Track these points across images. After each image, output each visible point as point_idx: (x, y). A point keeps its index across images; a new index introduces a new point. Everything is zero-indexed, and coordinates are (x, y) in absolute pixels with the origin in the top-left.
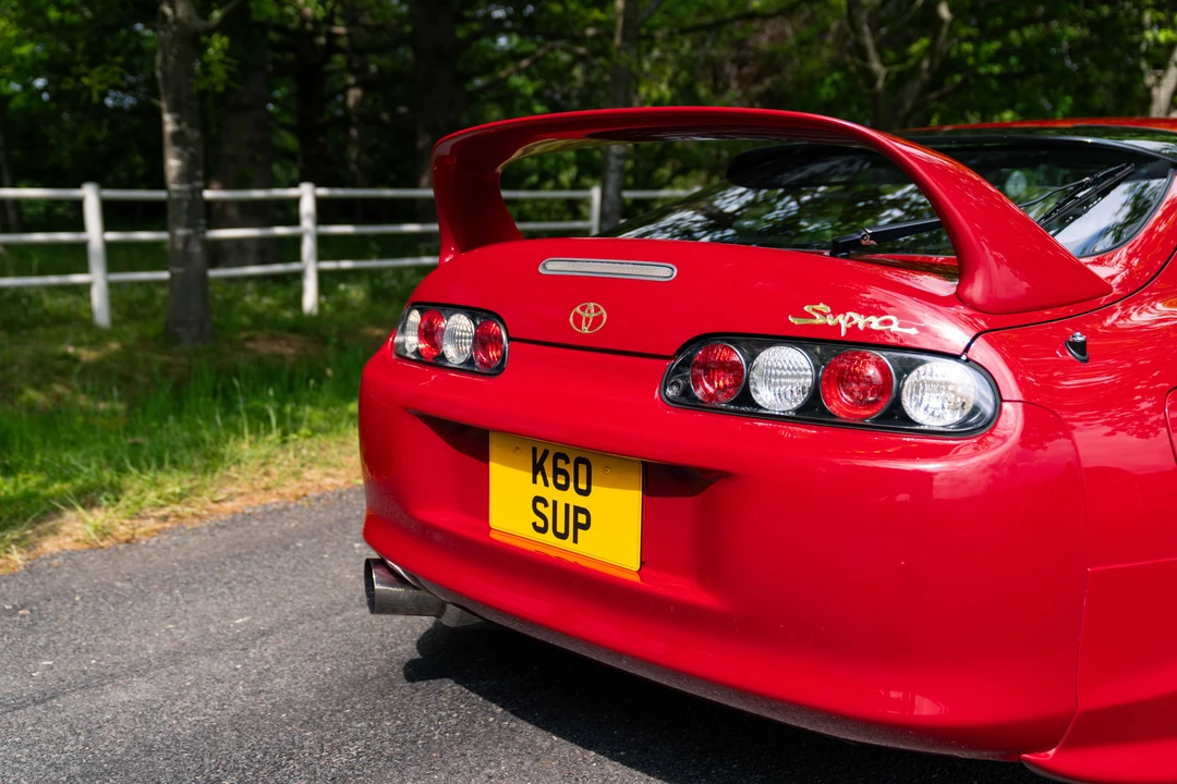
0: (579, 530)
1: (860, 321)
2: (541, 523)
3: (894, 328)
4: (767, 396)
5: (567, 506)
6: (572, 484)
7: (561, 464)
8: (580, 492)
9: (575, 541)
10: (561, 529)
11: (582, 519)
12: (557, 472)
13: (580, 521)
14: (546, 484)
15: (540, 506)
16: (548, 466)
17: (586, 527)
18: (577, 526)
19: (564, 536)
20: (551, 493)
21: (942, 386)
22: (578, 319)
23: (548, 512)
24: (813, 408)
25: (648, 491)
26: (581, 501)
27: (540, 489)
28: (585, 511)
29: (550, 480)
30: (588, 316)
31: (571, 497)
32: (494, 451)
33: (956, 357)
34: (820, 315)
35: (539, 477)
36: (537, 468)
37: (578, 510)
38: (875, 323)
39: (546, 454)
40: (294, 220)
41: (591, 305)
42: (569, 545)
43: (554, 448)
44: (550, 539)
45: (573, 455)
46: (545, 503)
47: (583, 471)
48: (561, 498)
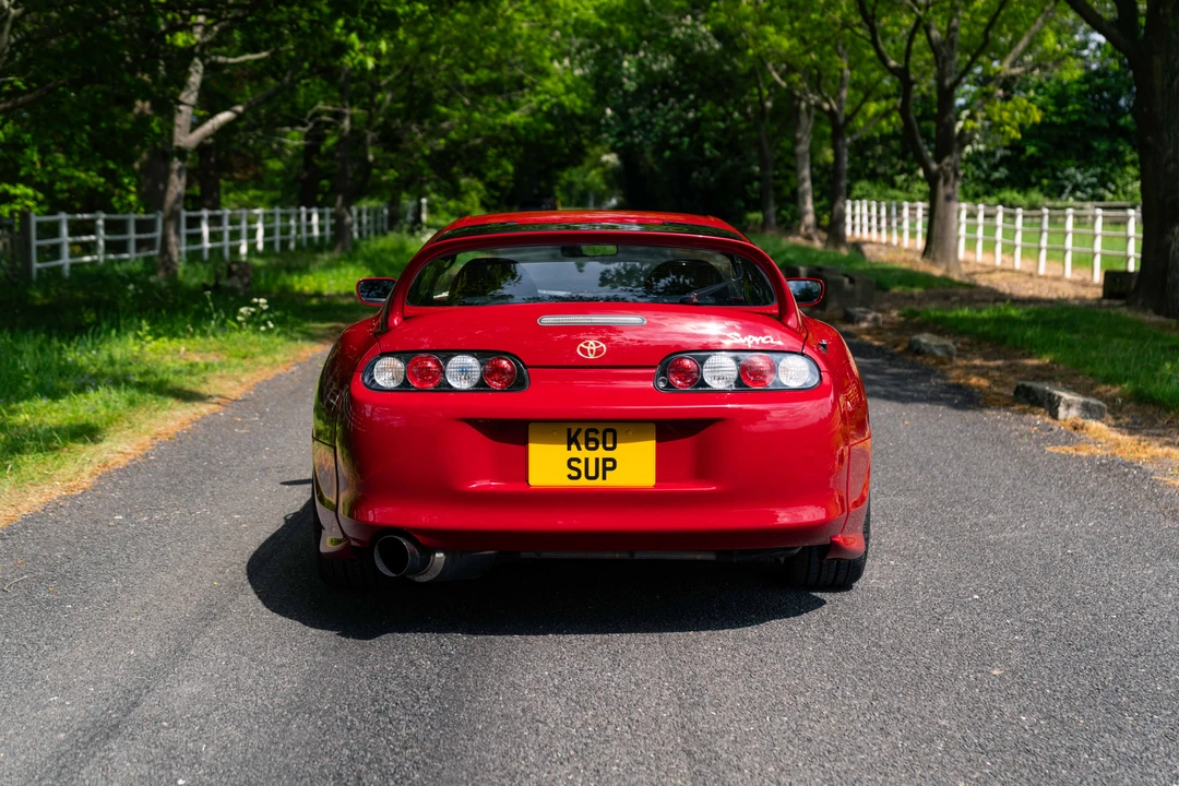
0: (608, 472)
1: (756, 339)
2: (575, 474)
3: (772, 341)
4: (712, 381)
5: (597, 460)
6: (601, 446)
7: (592, 435)
8: (606, 449)
9: (604, 478)
10: (592, 473)
11: (610, 464)
12: (588, 440)
13: (608, 465)
14: (579, 449)
15: (574, 464)
16: (581, 438)
17: (613, 468)
18: (605, 469)
19: (595, 478)
20: (583, 454)
22: (584, 351)
23: (581, 467)
25: (657, 442)
26: (609, 454)
27: (574, 452)
28: (614, 461)
29: (583, 447)
30: (591, 347)
31: (601, 453)
32: (531, 436)
33: (799, 353)
35: (574, 447)
36: (572, 440)
37: (605, 460)
38: (763, 340)
39: (579, 431)
41: (591, 342)
42: (599, 482)
43: (585, 427)
44: (583, 482)
45: (601, 427)
46: (579, 461)
47: (610, 436)
48: (592, 455)
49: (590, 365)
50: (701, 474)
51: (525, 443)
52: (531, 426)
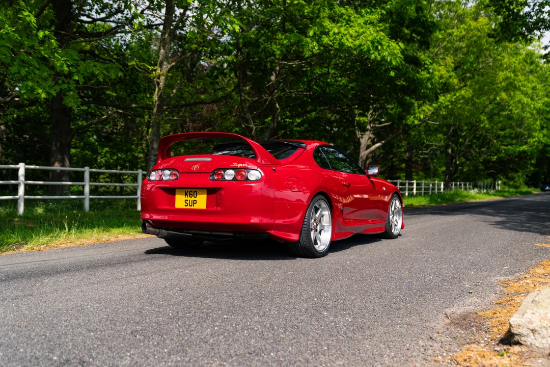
1: (241, 165)
2: (186, 204)
3: (247, 166)
4: (227, 178)
7: (191, 193)
8: (194, 197)
9: (194, 206)
10: (191, 205)
12: (190, 194)
13: (195, 202)
15: (186, 201)
16: (188, 194)
17: (196, 203)
18: (194, 203)
19: (191, 206)
20: (189, 199)
21: (254, 175)
22: (193, 168)
23: (188, 202)
24: (234, 179)
25: (208, 195)
26: (195, 199)
27: (187, 198)
28: (196, 200)
29: (189, 196)
30: (195, 168)
31: (193, 198)
32: (176, 193)
33: (256, 170)
34: (235, 164)
35: (186, 196)
36: (186, 194)
37: (194, 200)
38: (244, 165)
40: (16, 178)
41: (196, 166)
42: (192, 207)
43: (189, 190)
44: (188, 207)
45: (193, 190)
46: (187, 200)
47: (195, 193)
48: (191, 199)
49: (194, 173)
50: (218, 205)
51: (175, 195)
52: (176, 190)
